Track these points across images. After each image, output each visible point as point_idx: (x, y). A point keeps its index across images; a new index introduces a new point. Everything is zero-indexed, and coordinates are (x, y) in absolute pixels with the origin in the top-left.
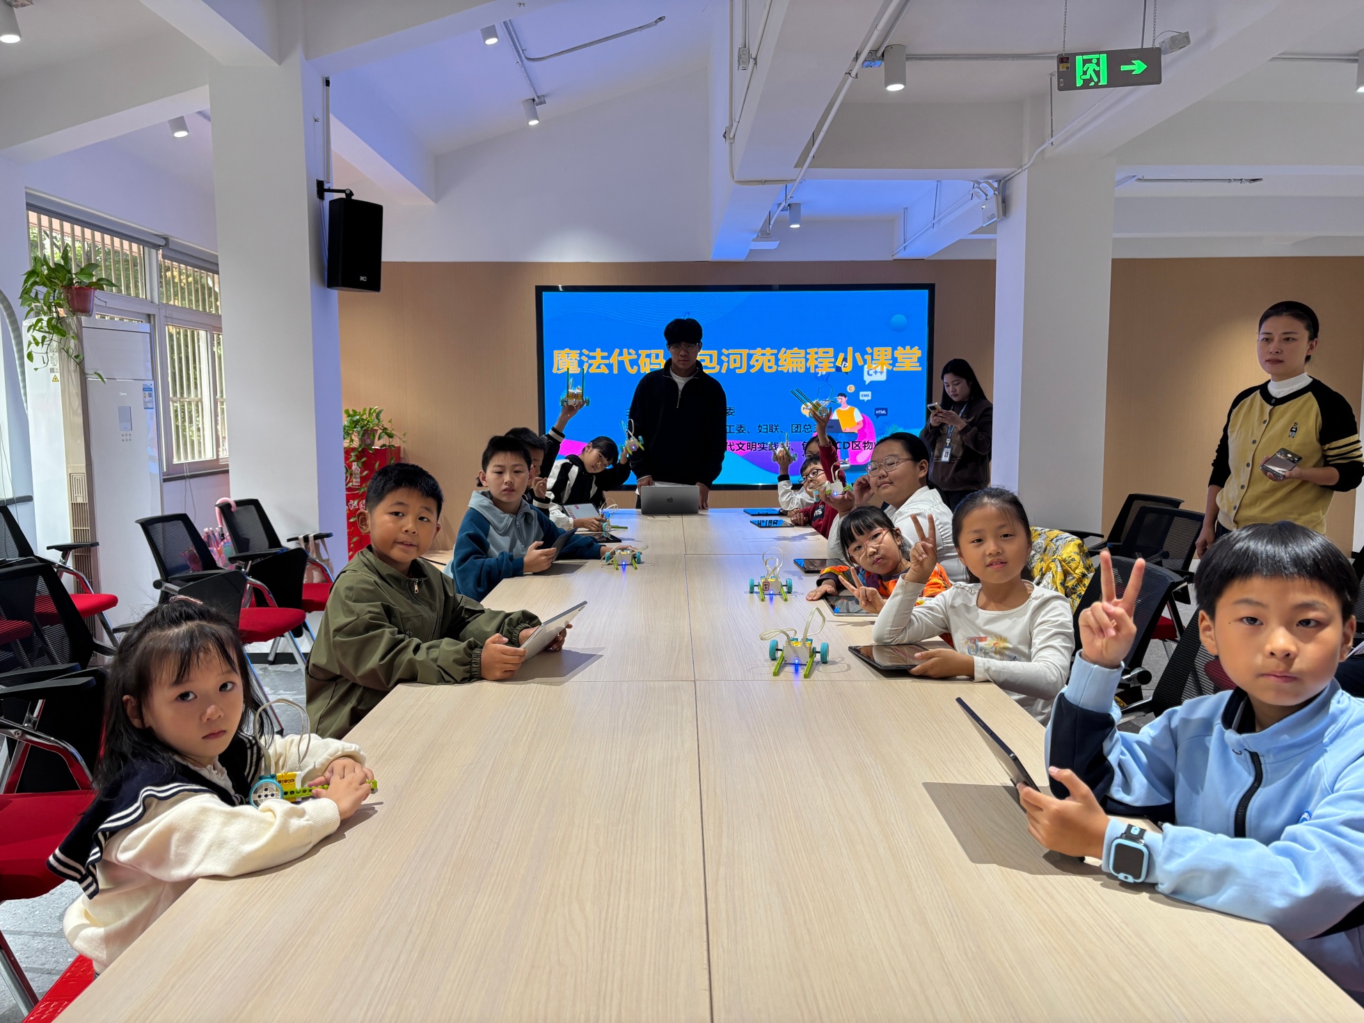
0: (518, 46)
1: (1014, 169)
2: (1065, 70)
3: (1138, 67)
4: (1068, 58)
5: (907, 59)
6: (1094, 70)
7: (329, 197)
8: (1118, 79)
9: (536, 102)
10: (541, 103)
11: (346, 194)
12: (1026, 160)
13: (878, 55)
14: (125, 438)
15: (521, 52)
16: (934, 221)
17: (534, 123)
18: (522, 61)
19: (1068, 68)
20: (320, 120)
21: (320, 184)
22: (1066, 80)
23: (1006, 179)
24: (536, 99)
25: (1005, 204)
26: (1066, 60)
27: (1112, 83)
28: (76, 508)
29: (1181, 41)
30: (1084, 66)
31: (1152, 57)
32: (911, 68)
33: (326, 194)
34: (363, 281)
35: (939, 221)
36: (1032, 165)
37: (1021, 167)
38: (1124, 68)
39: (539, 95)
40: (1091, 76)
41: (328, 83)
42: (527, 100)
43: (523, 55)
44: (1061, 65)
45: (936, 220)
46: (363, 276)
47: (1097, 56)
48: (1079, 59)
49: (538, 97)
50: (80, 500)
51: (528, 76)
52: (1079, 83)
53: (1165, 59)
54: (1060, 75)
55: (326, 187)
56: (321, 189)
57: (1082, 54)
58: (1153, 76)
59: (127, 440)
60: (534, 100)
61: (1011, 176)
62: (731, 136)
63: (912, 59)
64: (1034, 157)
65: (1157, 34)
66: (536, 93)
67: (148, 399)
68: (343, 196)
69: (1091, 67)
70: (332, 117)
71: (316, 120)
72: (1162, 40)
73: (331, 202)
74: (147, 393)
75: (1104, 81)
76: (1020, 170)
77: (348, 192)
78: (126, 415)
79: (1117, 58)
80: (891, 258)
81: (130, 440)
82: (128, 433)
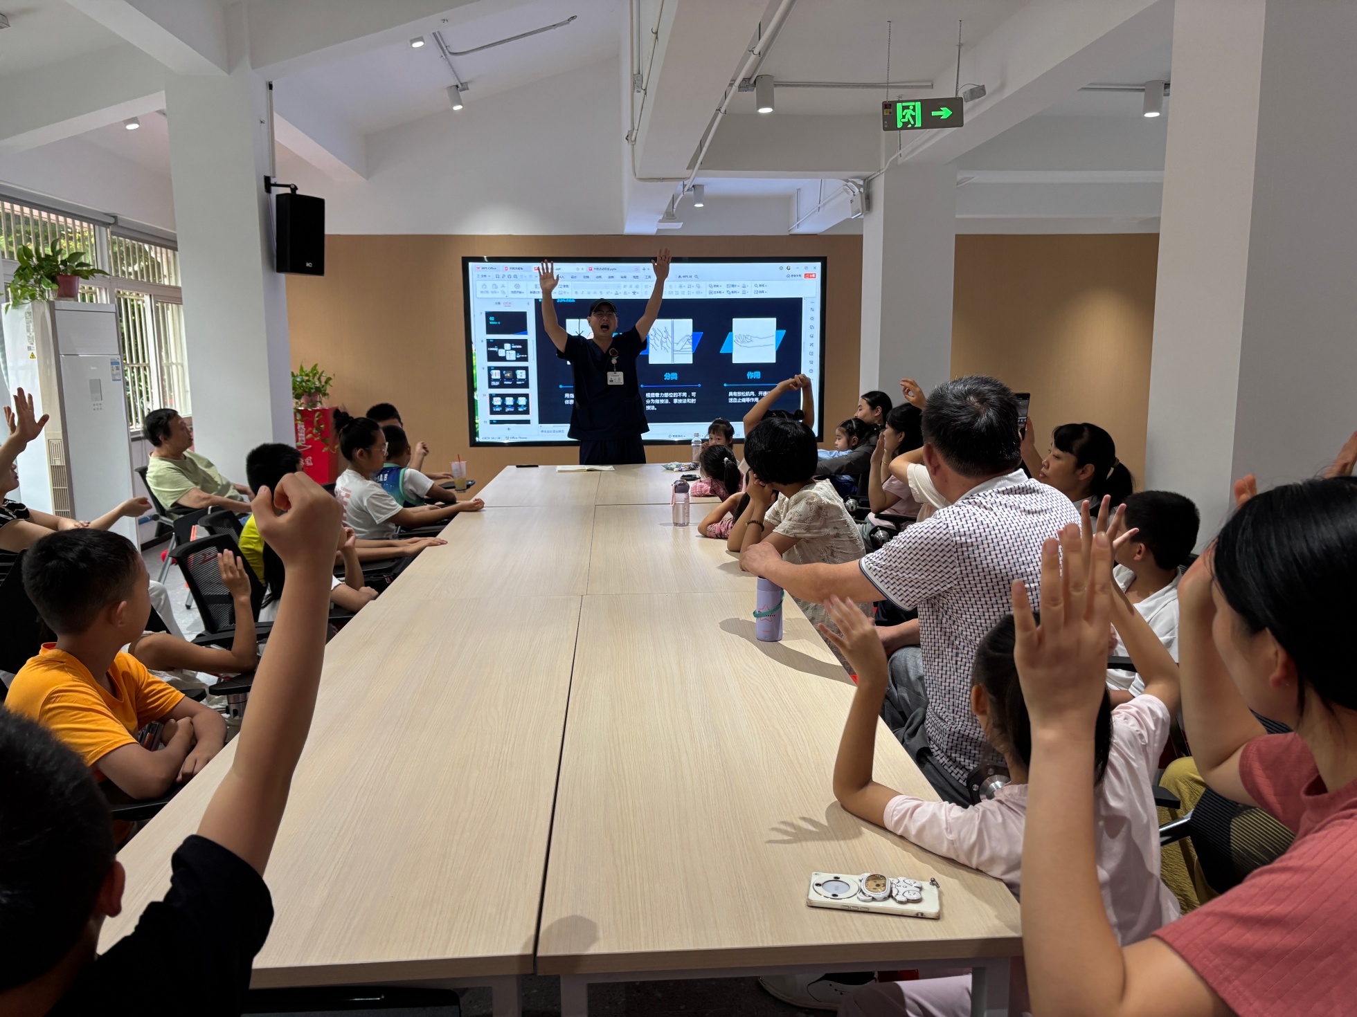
0: (442, 43)
1: (873, 173)
2: (888, 114)
3: (945, 113)
4: (890, 105)
5: (776, 85)
6: (911, 115)
7: (277, 191)
8: (930, 122)
9: (460, 87)
10: (464, 90)
11: (292, 189)
12: (883, 165)
13: (748, 84)
14: (96, 407)
15: (445, 48)
16: (820, 205)
17: (458, 108)
18: (445, 55)
19: (890, 113)
20: (266, 122)
21: (267, 179)
22: (889, 122)
23: (870, 179)
24: (460, 86)
25: (868, 200)
26: (889, 106)
27: (924, 126)
28: (55, 469)
29: (979, 92)
30: (903, 111)
31: (955, 104)
32: (778, 92)
33: (273, 189)
34: (308, 267)
35: (824, 205)
36: (887, 170)
37: (880, 171)
38: (934, 113)
39: (462, 82)
40: (909, 120)
41: (271, 87)
42: (451, 87)
43: (446, 51)
44: (885, 110)
45: (821, 204)
46: (309, 262)
47: (913, 104)
48: (899, 106)
49: (461, 84)
50: (58, 463)
51: (451, 66)
52: (900, 125)
53: (966, 106)
54: (885, 118)
55: (273, 181)
56: (268, 184)
57: (902, 102)
58: (956, 120)
59: (98, 409)
60: (457, 86)
61: (873, 177)
62: (633, 138)
63: (780, 85)
64: (888, 164)
65: (959, 87)
66: (459, 81)
67: (115, 372)
68: (288, 191)
69: (909, 112)
70: (275, 115)
71: (262, 122)
72: (964, 91)
73: (278, 196)
74: (114, 366)
75: (919, 124)
76: (879, 173)
77: (293, 187)
78: (96, 386)
79: (929, 106)
80: (787, 233)
81: (101, 409)
82: (99, 402)
